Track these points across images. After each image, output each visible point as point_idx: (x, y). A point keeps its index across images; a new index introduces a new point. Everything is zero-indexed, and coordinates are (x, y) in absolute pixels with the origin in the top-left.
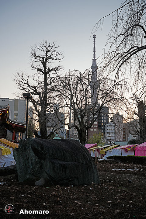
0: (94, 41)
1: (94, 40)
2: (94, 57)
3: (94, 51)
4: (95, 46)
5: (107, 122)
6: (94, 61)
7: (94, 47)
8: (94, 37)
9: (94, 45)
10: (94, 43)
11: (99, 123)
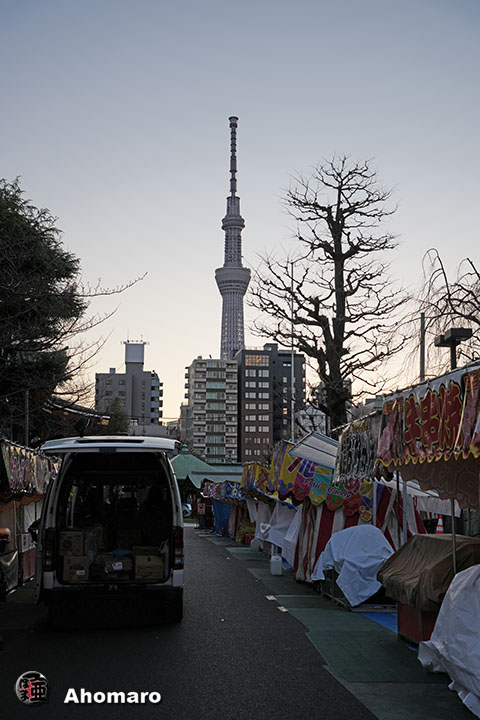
0: (233, 139)
1: (233, 133)
2: (233, 190)
3: (233, 171)
4: (237, 154)
5: (300, 405)
6: (233, 201)
7: (233, 159)
8: (234, 126)
9: (233, 150)
10: (233, 145)
11: (275, 407)
